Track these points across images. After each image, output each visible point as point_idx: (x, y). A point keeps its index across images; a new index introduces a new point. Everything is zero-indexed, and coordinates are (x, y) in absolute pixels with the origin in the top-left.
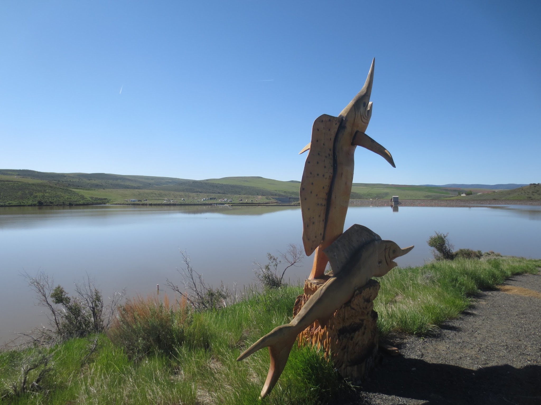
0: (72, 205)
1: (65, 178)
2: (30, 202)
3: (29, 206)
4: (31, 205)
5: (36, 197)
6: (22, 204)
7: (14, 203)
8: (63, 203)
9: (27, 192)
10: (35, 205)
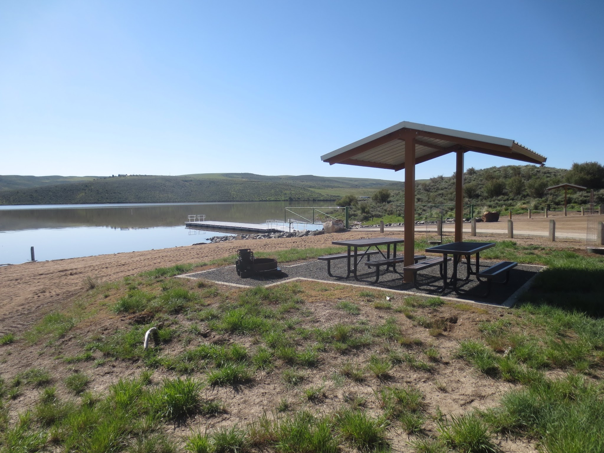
0: (316, 201)
1: (281, 180)
2: (283, 198)
3: (283, 201)
4: (284, 201)
5: (286, 194)
6: (278, 199)
7: (273, 199)
8: (308, 199)
9: (278, 190)
10: (287, 200)
